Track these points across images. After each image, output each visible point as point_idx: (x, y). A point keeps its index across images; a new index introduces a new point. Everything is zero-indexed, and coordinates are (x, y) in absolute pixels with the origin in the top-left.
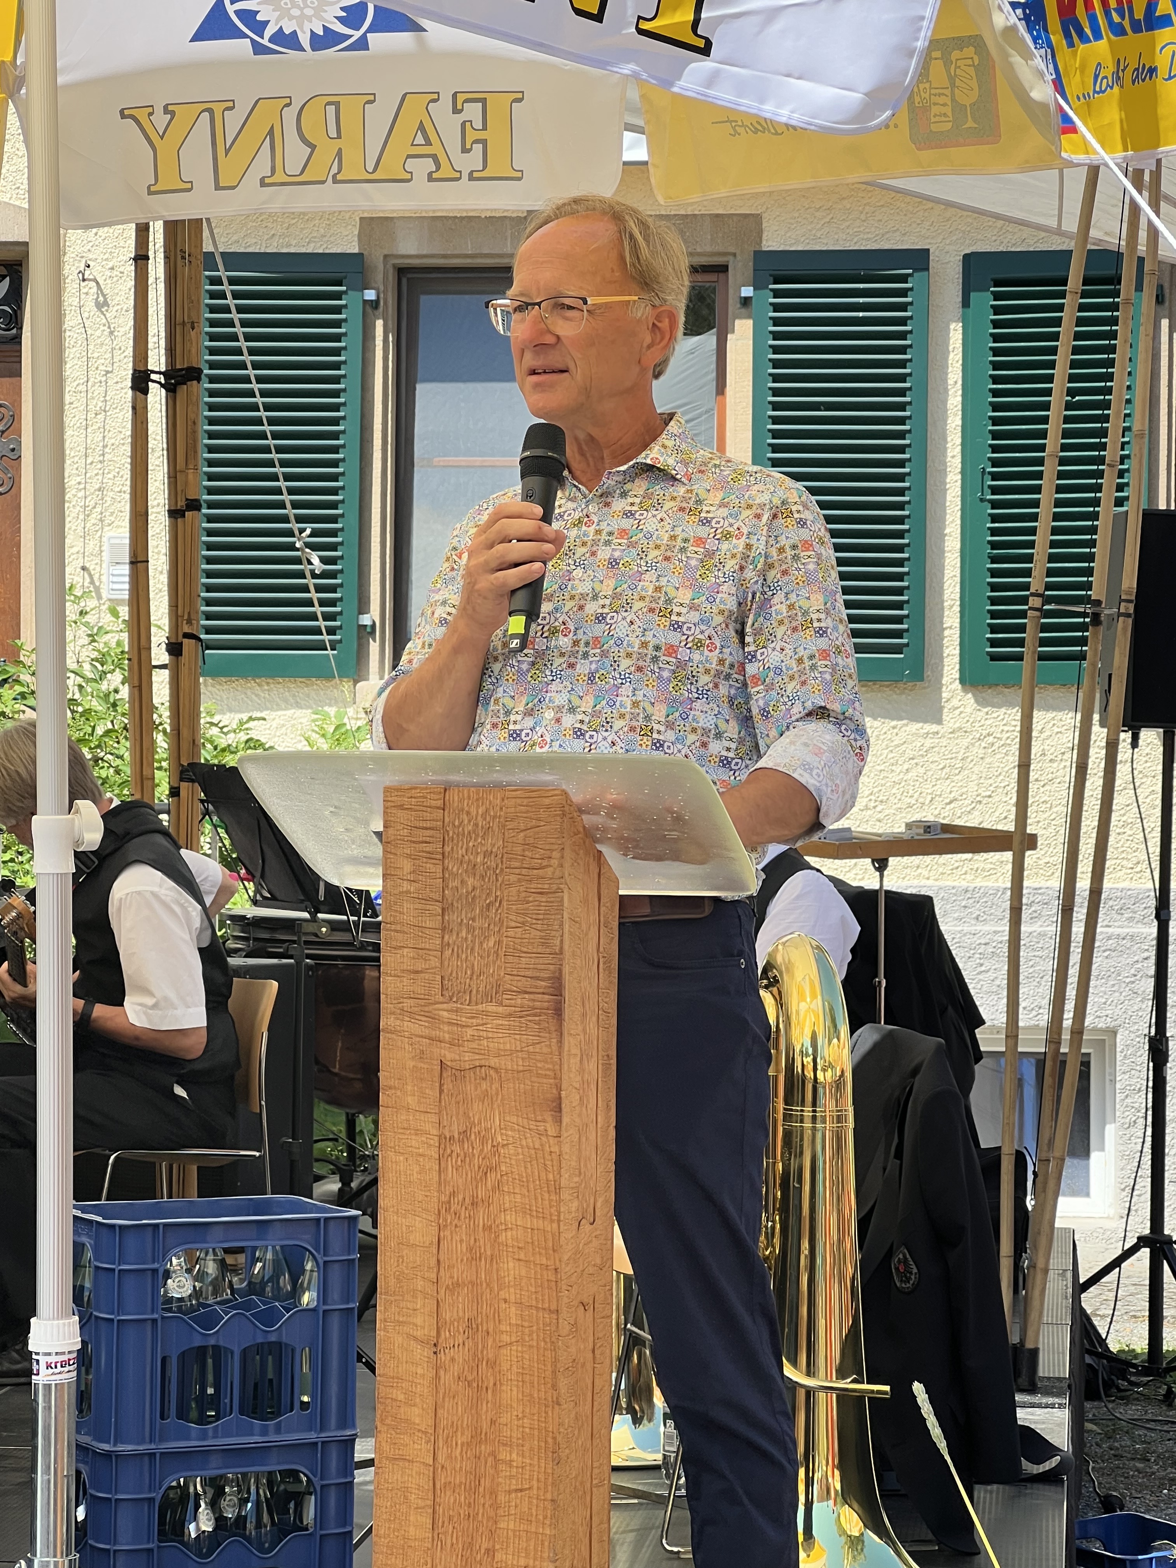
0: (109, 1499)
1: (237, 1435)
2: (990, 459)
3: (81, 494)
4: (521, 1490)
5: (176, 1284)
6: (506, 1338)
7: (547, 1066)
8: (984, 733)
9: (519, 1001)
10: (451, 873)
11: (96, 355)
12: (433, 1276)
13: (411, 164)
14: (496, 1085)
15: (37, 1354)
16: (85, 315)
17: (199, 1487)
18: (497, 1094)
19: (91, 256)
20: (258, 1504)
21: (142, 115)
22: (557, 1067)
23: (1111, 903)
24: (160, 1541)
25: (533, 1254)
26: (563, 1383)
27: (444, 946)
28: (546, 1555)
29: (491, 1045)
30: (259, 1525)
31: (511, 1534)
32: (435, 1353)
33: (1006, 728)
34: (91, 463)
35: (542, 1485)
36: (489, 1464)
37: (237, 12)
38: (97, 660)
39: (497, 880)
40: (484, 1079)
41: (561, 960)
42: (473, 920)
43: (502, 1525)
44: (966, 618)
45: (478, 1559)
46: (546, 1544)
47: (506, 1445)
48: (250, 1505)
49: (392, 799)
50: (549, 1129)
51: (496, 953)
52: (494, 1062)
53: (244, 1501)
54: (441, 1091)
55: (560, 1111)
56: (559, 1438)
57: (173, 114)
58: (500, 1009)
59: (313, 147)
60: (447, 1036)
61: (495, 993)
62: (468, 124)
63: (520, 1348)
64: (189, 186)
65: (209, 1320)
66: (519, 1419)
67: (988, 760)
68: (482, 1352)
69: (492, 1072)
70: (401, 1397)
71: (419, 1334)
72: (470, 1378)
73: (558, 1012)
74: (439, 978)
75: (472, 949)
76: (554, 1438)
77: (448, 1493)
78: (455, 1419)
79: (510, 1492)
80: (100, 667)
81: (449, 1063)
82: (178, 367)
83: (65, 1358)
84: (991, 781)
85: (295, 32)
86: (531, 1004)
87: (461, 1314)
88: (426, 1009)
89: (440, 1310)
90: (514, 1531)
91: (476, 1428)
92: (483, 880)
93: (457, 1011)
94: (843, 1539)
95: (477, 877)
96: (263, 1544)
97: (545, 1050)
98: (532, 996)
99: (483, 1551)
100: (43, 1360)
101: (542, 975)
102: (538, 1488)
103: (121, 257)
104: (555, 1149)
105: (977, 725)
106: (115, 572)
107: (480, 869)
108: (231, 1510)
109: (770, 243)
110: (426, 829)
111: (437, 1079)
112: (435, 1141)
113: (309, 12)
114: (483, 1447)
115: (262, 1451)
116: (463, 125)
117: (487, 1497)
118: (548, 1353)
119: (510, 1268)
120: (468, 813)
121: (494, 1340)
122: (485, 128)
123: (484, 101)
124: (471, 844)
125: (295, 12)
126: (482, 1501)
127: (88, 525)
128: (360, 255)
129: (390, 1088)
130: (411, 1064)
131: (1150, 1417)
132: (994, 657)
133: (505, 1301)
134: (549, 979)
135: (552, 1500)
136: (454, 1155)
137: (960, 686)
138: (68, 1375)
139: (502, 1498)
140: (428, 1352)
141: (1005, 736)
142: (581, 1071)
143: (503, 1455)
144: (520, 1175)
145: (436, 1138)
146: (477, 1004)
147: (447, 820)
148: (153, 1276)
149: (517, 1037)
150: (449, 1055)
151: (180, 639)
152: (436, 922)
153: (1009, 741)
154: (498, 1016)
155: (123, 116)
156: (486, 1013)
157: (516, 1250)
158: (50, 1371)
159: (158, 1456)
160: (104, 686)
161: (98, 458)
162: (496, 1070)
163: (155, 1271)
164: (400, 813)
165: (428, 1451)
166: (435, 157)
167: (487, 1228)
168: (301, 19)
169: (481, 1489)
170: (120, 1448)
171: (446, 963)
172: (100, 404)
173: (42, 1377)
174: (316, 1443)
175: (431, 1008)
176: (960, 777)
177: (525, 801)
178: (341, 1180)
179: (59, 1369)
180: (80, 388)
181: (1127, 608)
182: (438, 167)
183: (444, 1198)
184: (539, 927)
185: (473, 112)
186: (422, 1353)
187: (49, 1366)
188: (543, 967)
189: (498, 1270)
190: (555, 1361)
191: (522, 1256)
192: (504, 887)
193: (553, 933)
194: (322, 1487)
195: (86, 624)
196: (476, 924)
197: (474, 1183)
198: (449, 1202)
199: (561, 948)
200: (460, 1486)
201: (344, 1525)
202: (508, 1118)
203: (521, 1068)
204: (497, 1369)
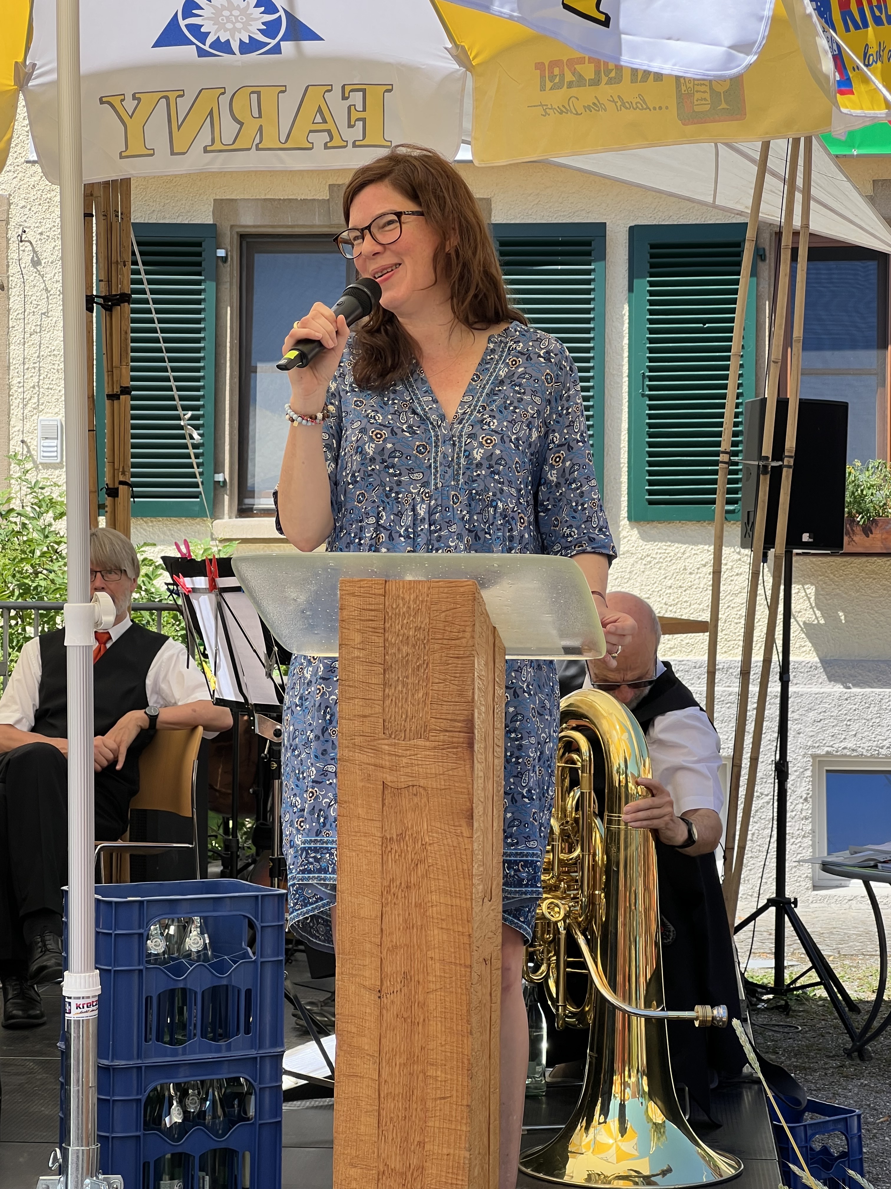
0: (108, 1100)
1: (200, 1053)
2: (648, 366)
3: (21, 390)
4: (444, 1098)
5: (153, 944)
6: (432, 986)
7: (462, 785)
8: (645, 554)
9: (442, 738)
10: (391, 644)
11: (30, 293)
12: (378, 941)
13: (312, 137)
14: (424, 800)
15: (70, 998)
16: (23, 266)
17: (172, 1091)
18: (425, 806)
19: (26, 224)
20: (214, 1102)
21: (116, 101)
22: (470, 786)
23: (731, 671)
24: (145, 1130)
25: (453, 924)
26: (474, 1019)
27: (385, 697)
28: (463, 1146)
29: (421, 770)
30: (215, 1116)
31: (437, 1130)
32: (379, 997)
33: (659, 551)
34: (28, 369)
35: (460, 1095)
36: (420, 1078)
37: (186, 26)
38: (36, 504)
39: (425, 647)
40: (415, 795)
41: (473, 706)
42: (407, 677)
43: (430, 1124)
44: (632, 476)
45: (412, 1149)
46: (463, 1137)
47: (433, 1065)
48: (208, 1103)
49: (347, 588)
50: (464, 832)
51: (424, 701)
52: (422, 782)
53: (203, 1101)
54: (383, 805)
55: (472, 819)
56: (472, 1060)
57: (139, 100)
58: (427, 743)
59: (241, 124)
60: (387, 763)
61: (423, 732)
62: (353, 107)
63: (443, 994)
64: (152, 152)
65: (178, 970)
66: (442, 1046)
67: (647, 573)
68: (414, 997)
69: (421, 790)
70: (354, 1030)
71: (367, 983)
72: (405, 1016)
73: (471, 745)
74: (381, 721)
75: (406, 699)
76: (469, 1060)
77: (389, 1101)
78: (395, 1046)
79: (436, 1099)
80: (38, 509)
81: (389, 784)
82: (114, 293)
83: (90, 1001)
84: (649, 588)
85: (228, 41)
86: (450, 739)
87: (398, 969)
88: (372, 743)
89: (383, 966)
90: (439, 1128)
91: (410, 1053)
92: (415, 648)
93: (395, 745)
94: (651, 1124)
95: (410, 646)
96: (218, 1131)
97: (461, 773)
98: (451, 734)
99: (416, 1143)
100: (74, 1002)
101: (458, 718)
102: (457, 1096)
103: (48, 225)
104: (468, 846)
105: (640, 549)
106: (45, 444)
107: (412, 640)
108: (192, 1106)
109: (497, 218)
110: (372, 610)
111: (380, 795)
112: (379, 841)
113: (239, 25)
114: (415, 1067)
115: (217, 1064)
116: (349, 108)
117: (419, 1103)
118: (464, 997)
119: (436, 935)
120: (403, 599)
121: (424, 988)
122: (364, 110)
123: (364, 91)
124: (405, 622)
125: (229, 26)
126: (415, 1106)
127: (26, 412)
128: (214, 226)
129: (346, 802)
130: (360, 784)
131: (774, 1022)
132: (651, 503)
133: (432, 958)
134: (464, 721)
135: (468, 1106)
136: (393, 851)
137: (628, 522)
138: (92, 1014)
139: (430, 1104)
140: (374, 997)
141: (659, 556)
142: (484, 789)
143: (431, 1072)
144: (443, 866)
145: (380, 839)
146: (410, 740)
147: (387, 604)
148: (139, 938)
149: (440, 764)
150: (389, 778)
151: (116, 485)
152: (378, 680)
153: (661, 560)
154: (425, 748)
155: (102, 102)
156: (416, 746)
157: (440, 921)
158: (79, 1010)
159: (143, 1068)
160: (41, 522)
161: (32, 365)
162: (424, 788)
163: (141, 935)
164: (352, 599)
165: (375, 1070)
166: (329, 132)
167: (418, 905)
168: (234, 30)
169: (414, 1098)
170: (116, 1063)
171: (387, 710)
172: (33, 328)
173: (73, 1015)
174: (256, 1058)
175: (375, 743)
176: (628, 585)
177: (446, 590)
178: (223, 865)
179: (86, 1009)
180: (19, 317)
181: (789, 462)
182: (331, 139)
183: (386, 883)
184: (456, 683)
185: (357, 98)
186: (369, 997)
187: (78, 1007)
188: (459, 712)
189: (426, 936)
190: (469, 1003)
191: (444, 926)
192: (430, 653)
193: (467, 687)
194: (260, 1089)
195: (26, 481)
196: (409, 681)
197: (408, 872)
198: (390, 886)
199: (473, 698)
200: (398, 1096)
201: (276, 1116)
202: (433, 824)
203: (443, 787)
204: (426, 1009)
